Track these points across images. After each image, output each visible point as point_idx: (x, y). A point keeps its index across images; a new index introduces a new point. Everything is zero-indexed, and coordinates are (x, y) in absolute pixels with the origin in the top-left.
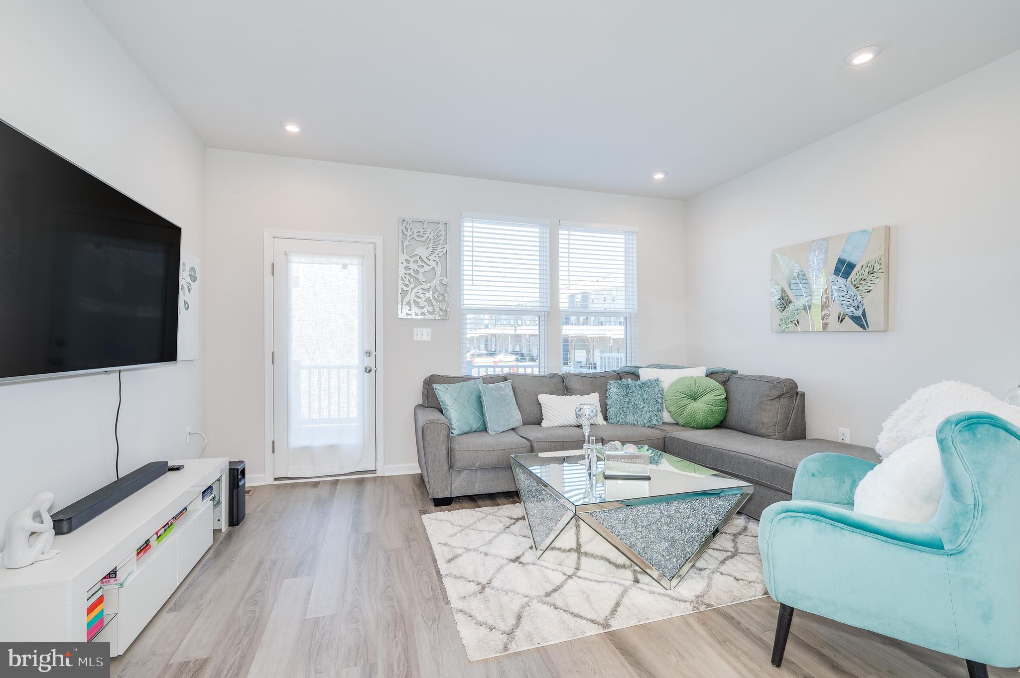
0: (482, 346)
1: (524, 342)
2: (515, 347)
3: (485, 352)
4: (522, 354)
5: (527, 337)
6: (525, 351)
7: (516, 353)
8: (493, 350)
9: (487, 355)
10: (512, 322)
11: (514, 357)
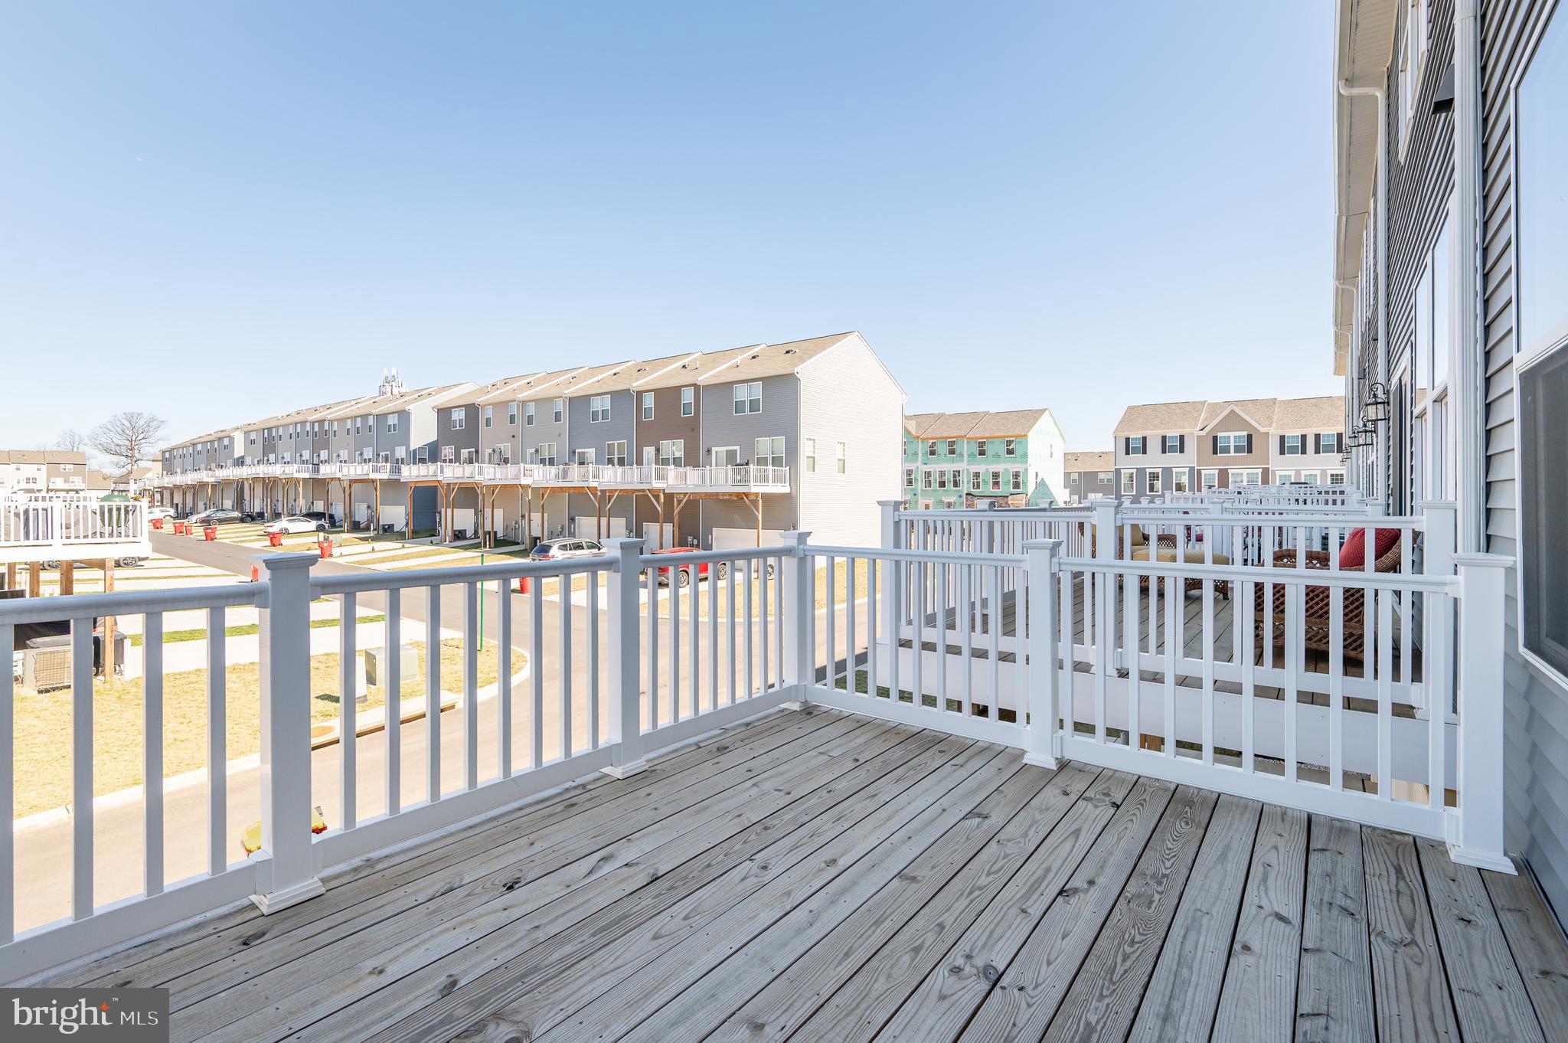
0: (228, 504)
1: (336, 493)
2: (313, 503)
3: (236, 514)
4: (331, 517)
5: (346, 484)
6: (338, 511)
7: (318, 516)
8: (257, 509)
9: (242, 520)
10: (306, 455)
11: (313, 525)
